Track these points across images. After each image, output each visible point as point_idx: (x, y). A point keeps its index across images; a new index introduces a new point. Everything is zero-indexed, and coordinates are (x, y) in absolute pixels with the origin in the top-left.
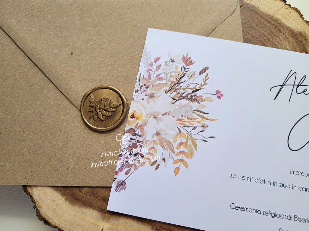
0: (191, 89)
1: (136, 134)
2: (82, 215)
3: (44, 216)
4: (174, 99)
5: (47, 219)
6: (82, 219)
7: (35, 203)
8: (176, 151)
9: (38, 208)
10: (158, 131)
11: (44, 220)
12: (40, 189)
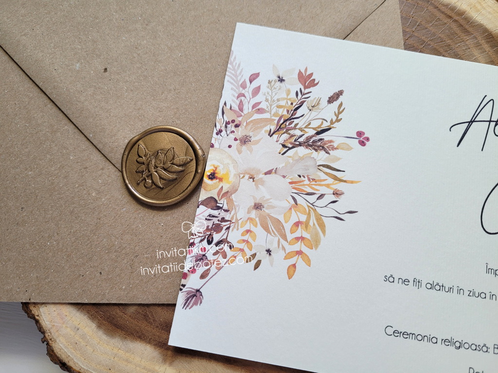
0: (314, 129)
1: (219, 208)
2: (128, 354)
3: (59, 356)
4: (284, 146)
5: (66, 360)
6: (127, 361)
7: (43, 333)
8: (290, 237)
9: (50, 342)
10: (257, 201)
11: (60, 362)
12: (52, 308)
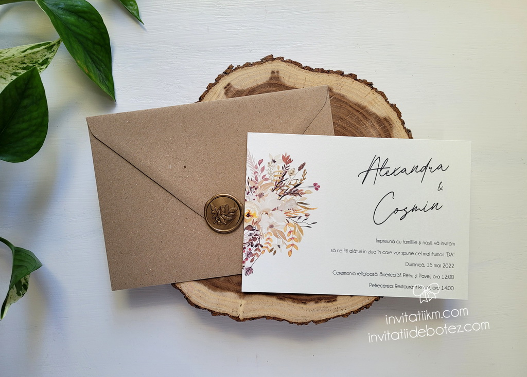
0: (293, 185)
1: (254, 230)
2: (224, 297)
4: (280, 196)
6: (224, 300)
7: (185, 294)
8: (288, 238)
9: (189, 298)
10: (271, 224)
11: (195, 305)
12: (186, 284)
